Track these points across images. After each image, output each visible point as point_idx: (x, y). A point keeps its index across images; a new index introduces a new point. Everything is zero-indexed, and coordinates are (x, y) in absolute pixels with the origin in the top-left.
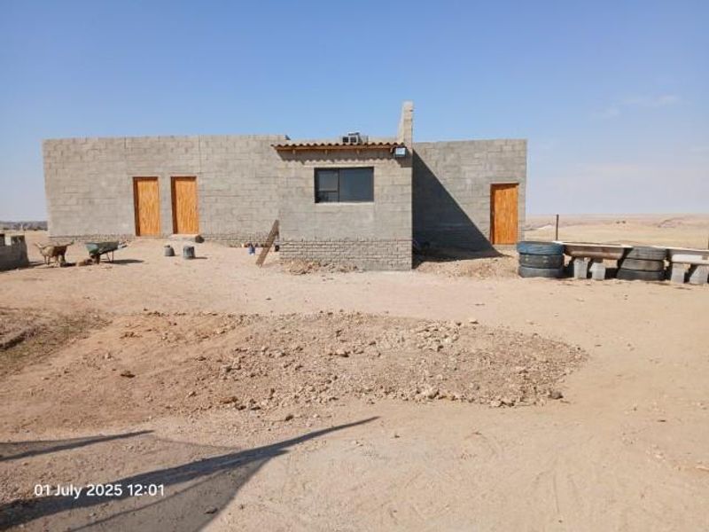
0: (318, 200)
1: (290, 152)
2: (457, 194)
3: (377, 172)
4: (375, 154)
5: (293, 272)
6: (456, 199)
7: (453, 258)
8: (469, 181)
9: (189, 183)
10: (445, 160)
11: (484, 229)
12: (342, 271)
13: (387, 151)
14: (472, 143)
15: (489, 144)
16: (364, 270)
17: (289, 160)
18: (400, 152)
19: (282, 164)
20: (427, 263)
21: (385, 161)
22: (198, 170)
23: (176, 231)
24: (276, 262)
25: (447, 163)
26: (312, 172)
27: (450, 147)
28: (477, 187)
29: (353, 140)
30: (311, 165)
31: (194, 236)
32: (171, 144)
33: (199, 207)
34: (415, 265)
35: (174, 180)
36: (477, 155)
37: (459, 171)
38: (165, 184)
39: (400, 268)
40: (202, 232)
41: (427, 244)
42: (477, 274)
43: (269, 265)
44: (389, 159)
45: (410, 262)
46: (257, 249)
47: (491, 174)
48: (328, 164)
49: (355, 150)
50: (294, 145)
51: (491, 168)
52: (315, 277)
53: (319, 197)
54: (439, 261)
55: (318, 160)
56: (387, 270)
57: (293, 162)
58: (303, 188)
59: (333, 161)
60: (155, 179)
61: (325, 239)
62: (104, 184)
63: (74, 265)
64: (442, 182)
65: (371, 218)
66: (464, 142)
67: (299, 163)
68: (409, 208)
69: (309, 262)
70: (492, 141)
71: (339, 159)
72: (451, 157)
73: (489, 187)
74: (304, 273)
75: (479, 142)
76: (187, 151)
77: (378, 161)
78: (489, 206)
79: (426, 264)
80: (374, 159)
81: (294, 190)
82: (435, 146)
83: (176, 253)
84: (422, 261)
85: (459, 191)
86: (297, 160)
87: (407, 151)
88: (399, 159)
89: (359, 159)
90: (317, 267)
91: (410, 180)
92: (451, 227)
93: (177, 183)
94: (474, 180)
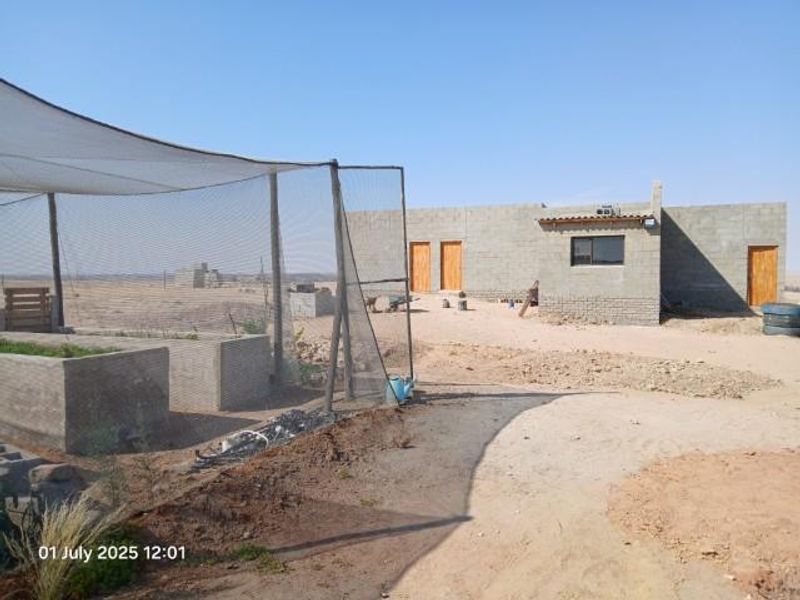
0: (573, 264)
1: (550, 224)
2: (712, 256)
3: (627, 240)
4: (626, 225)
5: (550, 322)
6: (711, 261)
7: (702, 317)
8: (724, 244)
9: (455, 247)
10: (699, 223)
11: (741, 290)
12: (594, 323)
13: (639, 222)
14: (729, 206)
15: (746, 207)
16: (614, 324)
17: (550, 231)
18: (650, 222)
19: (544, 234)
20: (675, 320)
21: (636, 230)
22: (464, 235)
23: (442, 287)
24: (535, 315)
25: (702, 226)
26: (569, 241)
27: (704, 211)
28: (733, 248)
29: (607, 212)
30: (568, 235)
31: (458, 292)
32: (441, 214)
33: (463, 266)
34: (662, 320)
35: (443, 244)
36: (733, 219)
37: (714, 233)
38: (436, 248)
39: (647, 323)
40: (465, 288)
41: (680, 303)
42: (721, 331)
43: (529, 317)
44: (638, 228)
45: (658, 317)
46: (515, 304)
47: (748, 237)
48: (584, 233)
49: (609, 221)
50: (554, 219)
51: (748, 231)
52: (570, 328)
53: (574, 261)
54: (686, 318)
55: (575, 230)
56: (635, 324)
57: (553, 232)
58: (560, 254)
59: (588, 230)
60: (427, 243)
61: (580, 295)
62: (387, 248)
63: (381, 312)
64: (696, 244)
65: (621, 279)
66: (719, 206)
67: (558, 233)
68: (657, 270)
69: (564, 316)
70: (749, 206)
71: (593, 229)
72: (705, 221)
73: (746, 250)
74: (560, 324)
75: (735, 206)
76: (455, 219)
77: (629, 230)
78: (746, 268)
79: (672, 321)
80: (626, 228)
81: (552, 255)
82: (689, 210)
83: (451, 305)
84: (670, 318)
85: (714, 253)
86: (556, 231)
87: (655, 221)
88: (649, 229)
89: (612, 228)
90: (571, 319)
91: (658, 246)
92: (706, 288)
93: (445, 247)
94: (730, 243)
